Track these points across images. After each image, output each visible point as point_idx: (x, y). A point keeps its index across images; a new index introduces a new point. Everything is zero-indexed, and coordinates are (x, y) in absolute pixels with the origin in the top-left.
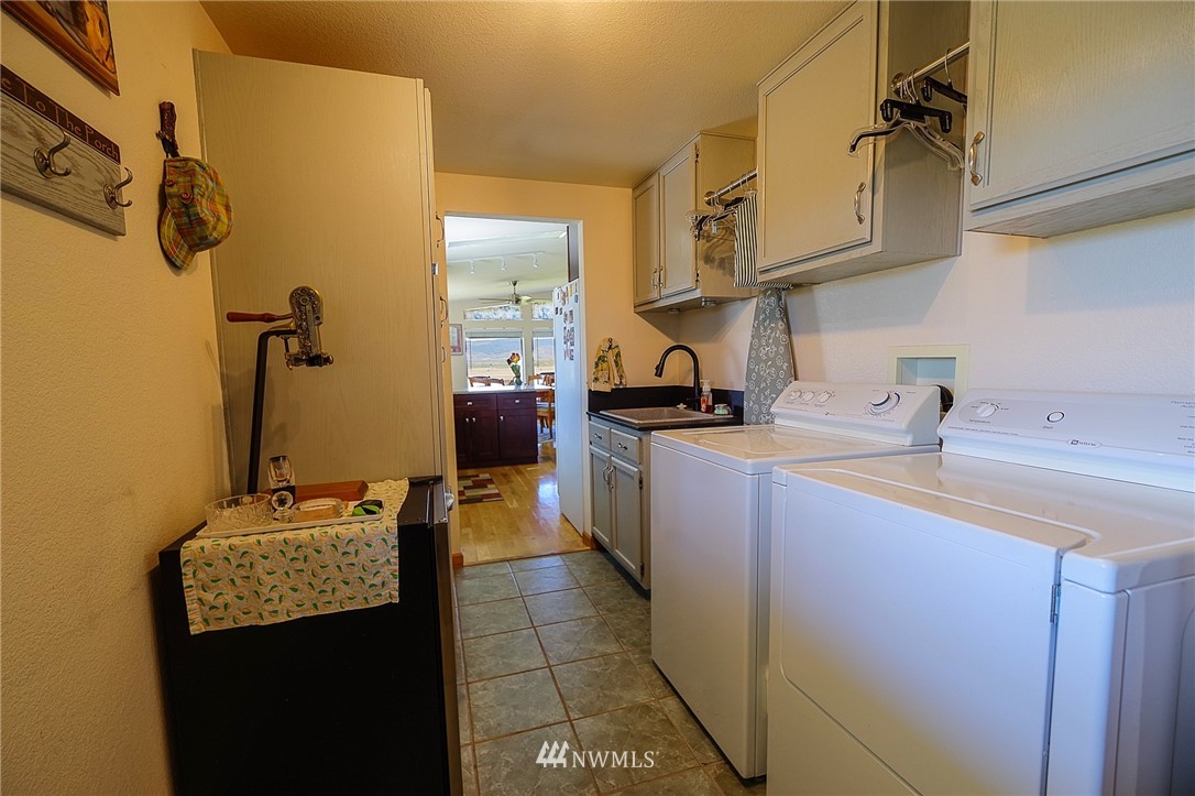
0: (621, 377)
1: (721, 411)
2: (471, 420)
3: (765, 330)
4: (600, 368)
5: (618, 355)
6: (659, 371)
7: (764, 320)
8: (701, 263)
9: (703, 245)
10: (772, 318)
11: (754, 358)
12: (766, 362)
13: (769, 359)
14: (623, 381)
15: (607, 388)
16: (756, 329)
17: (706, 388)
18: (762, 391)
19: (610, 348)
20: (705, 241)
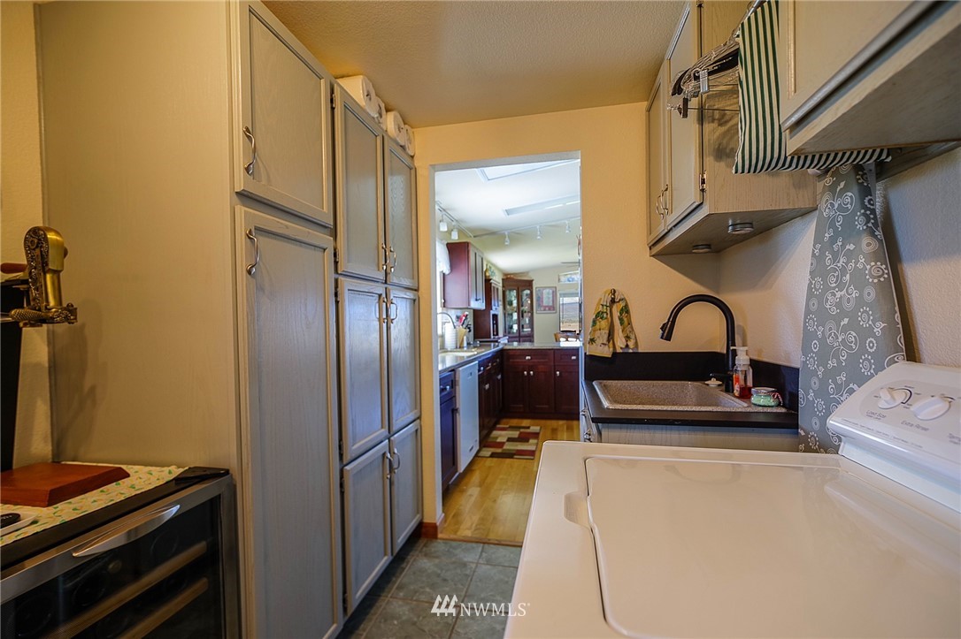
0: (628, 338)
1: (763, 399)
2: (529, 373)
3: (835, 258)
4: (597, 326)
5: (625, 310)
6: (667, 331)
7: (833, 240)
8: (709, 160)
9: (714, 130)
10: (848, 233)
11: (816, 311)
12: (838, 319)
13: (843, 314)
14: (631, 344)
15: (606, 352)
16: (818, 259)
17: (742, 360)
18: (831, 374)
19: (613, 301)
20: (715, 125)
